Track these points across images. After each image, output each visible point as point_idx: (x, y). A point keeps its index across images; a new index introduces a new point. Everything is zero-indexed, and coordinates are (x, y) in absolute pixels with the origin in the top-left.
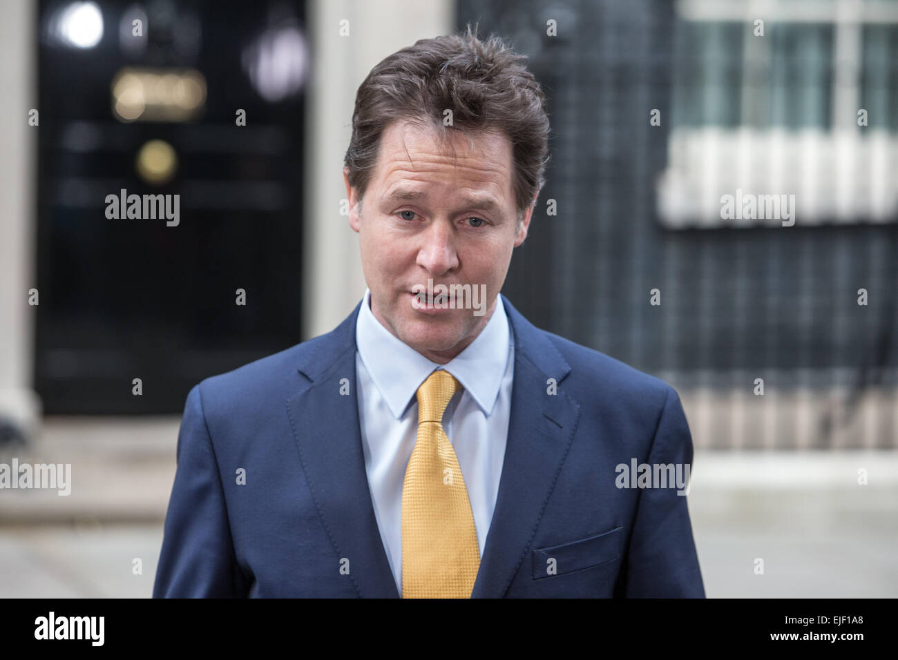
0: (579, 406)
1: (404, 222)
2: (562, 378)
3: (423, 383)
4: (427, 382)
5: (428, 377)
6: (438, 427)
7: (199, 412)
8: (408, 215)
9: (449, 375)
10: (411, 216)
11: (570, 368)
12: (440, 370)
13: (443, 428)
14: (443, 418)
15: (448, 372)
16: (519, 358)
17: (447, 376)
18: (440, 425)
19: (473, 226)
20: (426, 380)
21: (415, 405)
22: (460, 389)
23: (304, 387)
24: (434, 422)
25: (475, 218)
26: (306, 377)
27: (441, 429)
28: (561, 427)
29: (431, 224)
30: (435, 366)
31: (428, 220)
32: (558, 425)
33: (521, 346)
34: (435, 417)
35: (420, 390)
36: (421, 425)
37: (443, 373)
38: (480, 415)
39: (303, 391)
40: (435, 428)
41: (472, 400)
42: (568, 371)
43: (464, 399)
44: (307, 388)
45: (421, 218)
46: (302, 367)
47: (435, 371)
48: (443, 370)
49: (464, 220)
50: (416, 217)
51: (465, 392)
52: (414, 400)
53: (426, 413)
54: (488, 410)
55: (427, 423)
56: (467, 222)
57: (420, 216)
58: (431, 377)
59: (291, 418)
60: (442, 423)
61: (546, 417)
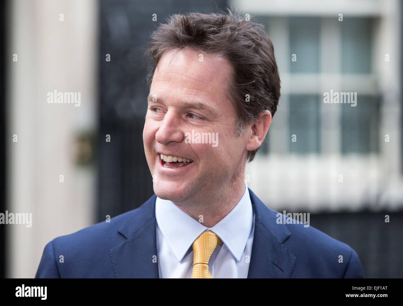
0: (295, 258)
2: (285, 239)
3: (197, 239)
4: (200, 238)
5: (200, 235)
6: (206, 267)
9: (214, 234)
11: (290, 233)
12: (208, 231)
13: (209, 268)
14: (209, 262)
15: (213, 232)
16: (258, 225)
17: (212, 235)
18: (207, 266)
20: (199, 237)
21: (191, 253)
22: (220, 243)
23: (122, 242)
24: (203, 263)
26: (123, 235)
27: (208, 269)
28: (283, 271)
30: (205, 228)
32: (281, 269)
33: (259, 217)
34: (205, 261)
35: (195, 243)
36: (195, 266)
37: (210, 233)
38: (233, 262)
39: (121, 244)
40: (204, 268)
41: (228, 251)
42: (289, 235)
43: (222, 250)
44: (123, 243)
46: (120, 229)
47: (205, 231)
48: (210, 231)
51: (223, 246)
52: (191, 249)
53: (198, 258)
54: (238, 258)
55: (199, 264)
58: (202, 235)
59: (113, 261)
60: (208, 264)
61: (273, 263)
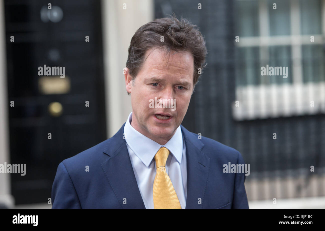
0: (209, 159)
1: (154, 87)
2: (202, 148)
3: (157, 153)
4: (159, 152)
5: (159, 150)
7: (66, 172)
8: (155, 84)
10: (156, 85)
12: (162, 147)
15: (166, 148)
17: (166, 150)
18: (165, 168)
19: (180, 89)
22: (171, 154)
23: (107, 158)
25: (180, 86)
26: (107, 154)
28: (205, 167)
29: (165, 88)
30: (160, 146)
31: (163, 87)
32: (204, 166)
36: (158, 169)
38: (177, 163)
39: (107, 160)
41: (174, 158)
44: (109, 159)
45: (160, 86)
46: (104, 151)
47: (161, 147)
48: (164, 147)
49: (177, 87)
50: (158, 85)
53: (159, 164)
54: (180, 162)
55: (160, 168)
56: (177, 88)
57: (160, 85)
61: (199, 163)
